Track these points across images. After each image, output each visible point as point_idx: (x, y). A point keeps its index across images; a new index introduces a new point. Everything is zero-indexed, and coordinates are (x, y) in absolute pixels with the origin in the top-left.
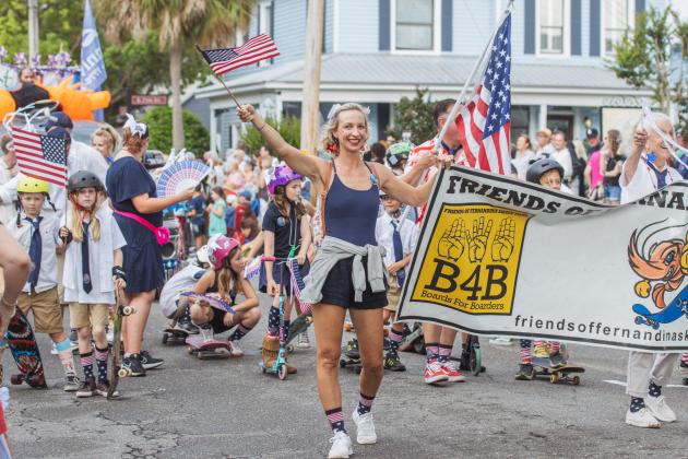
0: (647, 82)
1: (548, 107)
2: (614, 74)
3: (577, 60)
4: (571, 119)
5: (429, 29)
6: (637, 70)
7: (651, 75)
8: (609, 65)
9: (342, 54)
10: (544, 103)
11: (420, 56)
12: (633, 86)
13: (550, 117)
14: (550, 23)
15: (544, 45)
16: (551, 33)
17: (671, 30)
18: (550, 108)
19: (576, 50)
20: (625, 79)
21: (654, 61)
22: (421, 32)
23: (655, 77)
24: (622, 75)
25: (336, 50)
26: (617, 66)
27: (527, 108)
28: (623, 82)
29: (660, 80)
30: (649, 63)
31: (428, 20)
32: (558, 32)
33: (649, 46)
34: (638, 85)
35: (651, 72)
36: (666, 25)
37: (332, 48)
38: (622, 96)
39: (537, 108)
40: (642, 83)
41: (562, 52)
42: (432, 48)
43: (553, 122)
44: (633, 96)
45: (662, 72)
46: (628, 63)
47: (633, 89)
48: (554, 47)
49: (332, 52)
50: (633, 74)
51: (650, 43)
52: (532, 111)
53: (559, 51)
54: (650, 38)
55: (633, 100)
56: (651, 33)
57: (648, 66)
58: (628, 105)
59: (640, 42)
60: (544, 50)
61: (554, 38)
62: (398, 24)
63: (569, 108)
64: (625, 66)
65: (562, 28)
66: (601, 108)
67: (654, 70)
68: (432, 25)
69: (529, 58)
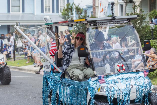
2: (61, 18)
3: (53, 14)
5: (19, 7)
6: (66, 17)
7: (69, 18)
11: (17, 14)
14: (47, 6)
17: (74, 8)
19: (53, 12)
21: (70, 15)
22: (17, 8)
24: (63, 18)
31: (19, 5)
32: (49, 7)
35: (69, 17)
36: (73, 6)
40: (67, 20)
41: (50, 12)
42: (20, 12)
45: (72, 17)
46: (64, 16)
48: (48, 11)
50: (65, 18)
54: (69, 10)
57: (68, 16)
59: (67, 11)
60: (46, 12)
61: (48, 9)
62: (12, 6)
68: (20, 6)
69: (42, 14)
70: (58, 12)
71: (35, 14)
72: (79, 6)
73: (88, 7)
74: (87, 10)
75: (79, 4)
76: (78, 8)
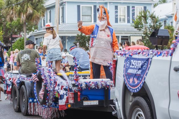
0: (142, 29)
1: (121, 36)
2: (134, 27)
3: (129, 24)
5: (90, 17)
7: (143, 27)
8: (132, 25)
9: (68, 24)
10: (120, 35)
11: (88, 24)
12: (139, 30)
13: (122, 39)
14: (122, 15)
15: (120, 20)
16: (122, 17)
17: (148, 16)
19: (129, 22)
20: (137, 29)
21: (144, 24)
23: (144, 28)
24: (136, 28)
25: (66, 22)
26: (134, 25)
28: (136, 30)
29: (145, 29)
30: (142, 24)
31: (90, 15)
32: (124, 17)
33: (142, 20)
34: (140, 30)
35: (143, 26)
36: (147, 14)
37: (65, 22)
38: (136, 33)
39: (119, 37)
40: (141, 30)
41: (125, 22)
42: (91, 22)
44: (139, 33)
45: (146, 27)
46: (137, 24)
47: (139, 31)
48: (123, 21)
49: (65, 23)
50: (138, 27)
51: (143, 19)
54: (143, 18)
55: (138, 34)
56: (143, 17)
57: (142, 25)
58: (137, 35)
59: (140, 19)
60: (120, 22)
61: (123, 19)
62: (82, 15)
64: (136, 25)
66: (130, 36)
67: (144, 26)
68: (91, 16)
69: (116, 24)
70: (133, 22)
72: (154, 14)
73: (168, 17)
74: (166, 20)
75: (154, 12)
76: (153, 16)
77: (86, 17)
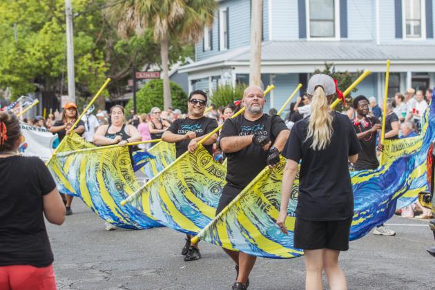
3: (430, 41)
4: (427, 81)
5: (331, 23)
9: (275, 41)
10: (409, 71)
11: (327, 42)
13: (413, 80)
14: (412, 17)
15: (408, 32)
16: (412, 24)
18: (413, 74)
19: (430, 34)
22: (327, 25)
25: (270, 39)
27: (398, 74)
31: (331, 18)
32: (417, 23)
37: (268, 37)
39: (405, 74)
41: (420, 36)
42: (334, 36)
43: (416, 83)
48: (415, 33)
49: (268, 40)
52: (401, 76)
53: (418, 36)
60: (409, 35)
61: (415, 27)
62: (311, 20)
63: (426, 73)
65: (420, 20)
68: (333, 21)
69: (399, 41)
71: (378, 43)
77: (321, 24)
